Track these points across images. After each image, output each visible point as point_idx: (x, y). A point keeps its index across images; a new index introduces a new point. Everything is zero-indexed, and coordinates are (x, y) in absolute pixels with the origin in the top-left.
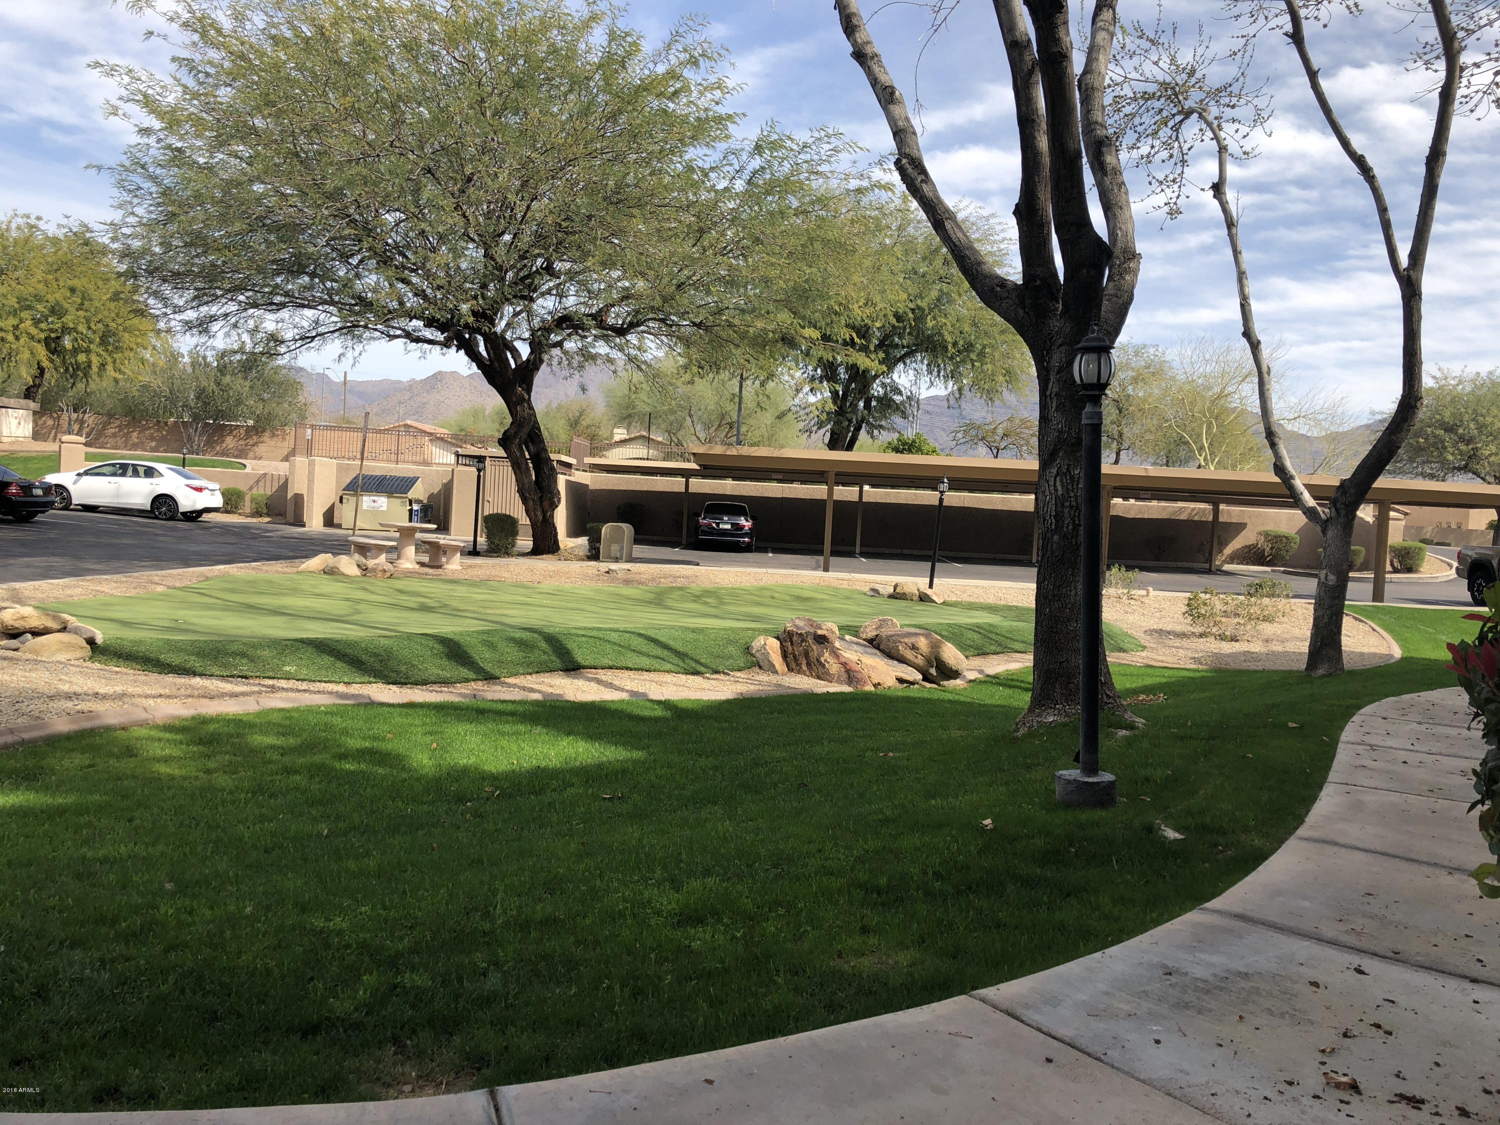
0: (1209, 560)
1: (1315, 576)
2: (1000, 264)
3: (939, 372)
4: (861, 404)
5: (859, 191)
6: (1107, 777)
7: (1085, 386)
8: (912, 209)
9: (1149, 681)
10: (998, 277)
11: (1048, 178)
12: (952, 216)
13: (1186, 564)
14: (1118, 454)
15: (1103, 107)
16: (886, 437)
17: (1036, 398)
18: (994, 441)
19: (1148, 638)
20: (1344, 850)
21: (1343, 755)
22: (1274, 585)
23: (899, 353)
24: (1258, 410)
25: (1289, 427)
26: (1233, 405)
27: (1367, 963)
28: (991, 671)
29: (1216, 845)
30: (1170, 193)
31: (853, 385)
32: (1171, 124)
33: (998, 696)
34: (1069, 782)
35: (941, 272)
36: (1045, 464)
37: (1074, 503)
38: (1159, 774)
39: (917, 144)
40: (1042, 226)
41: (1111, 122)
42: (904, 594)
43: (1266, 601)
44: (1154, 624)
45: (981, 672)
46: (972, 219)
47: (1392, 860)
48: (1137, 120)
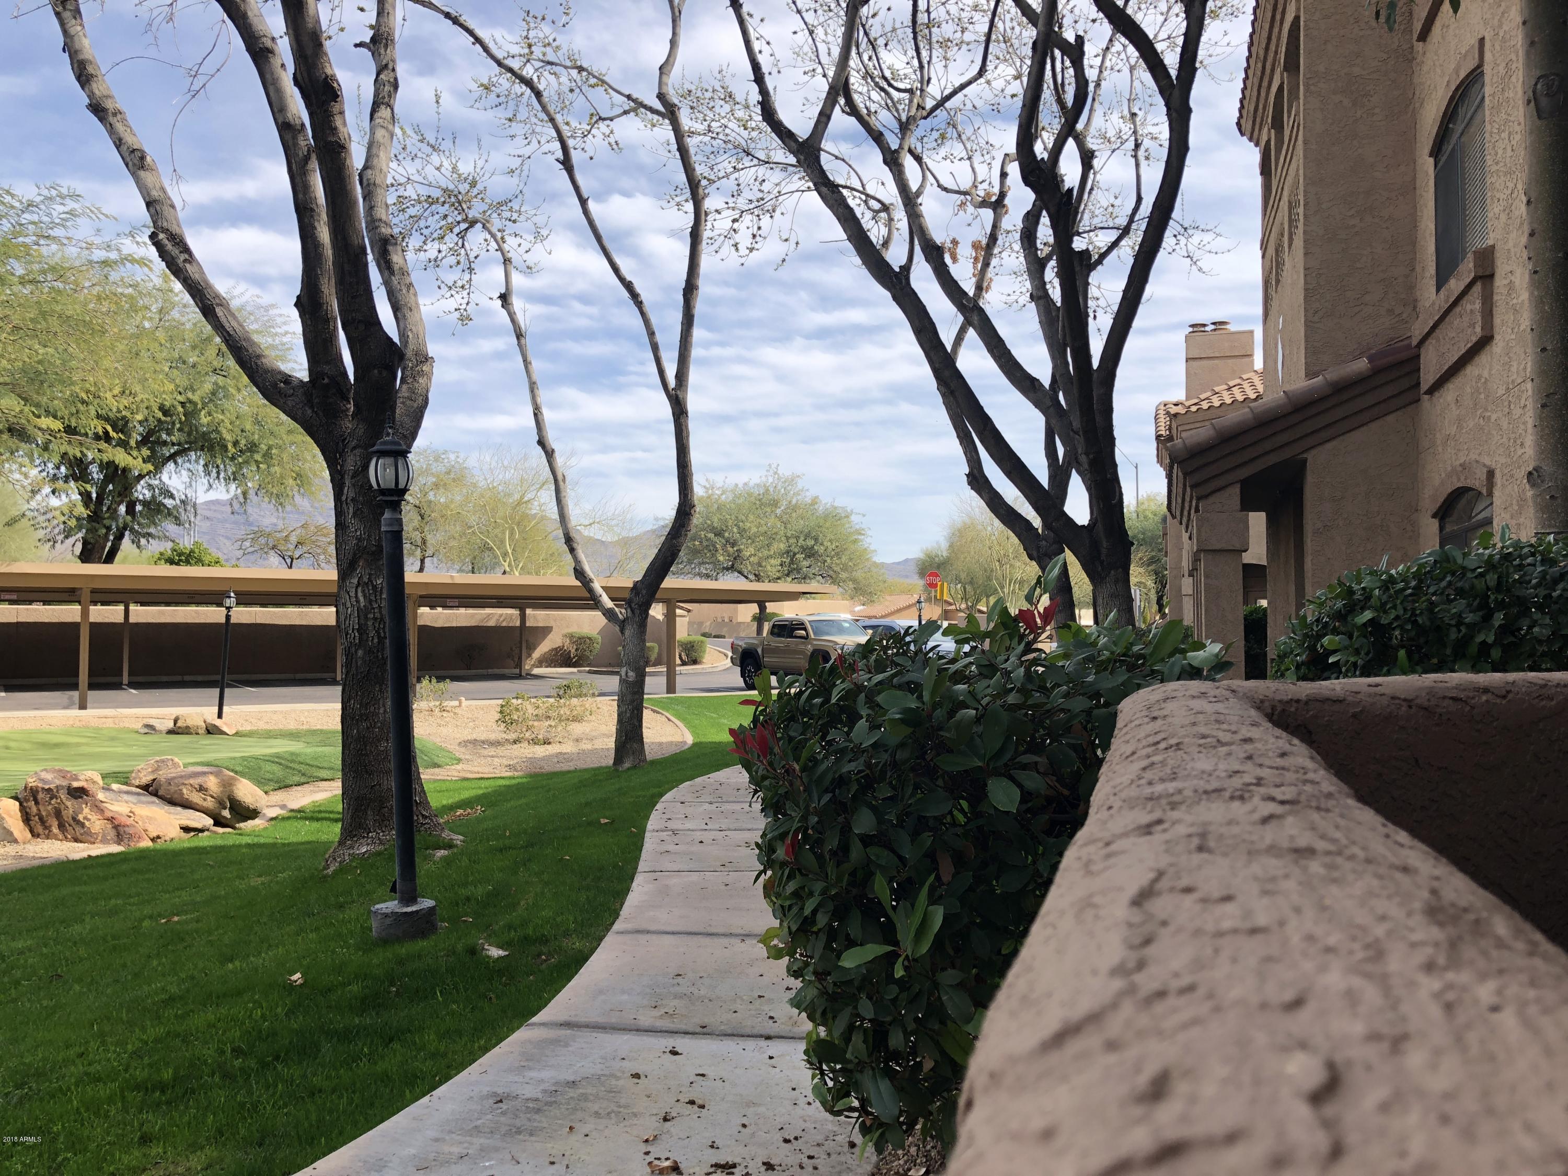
0: (519, 665)
1: (617, 673)
2: (283, 359)
3: (218, 473)
4: (122, 509)
5: (105, 263)
6: (427, 903)
7: (383, 492)
8: (176, 290)
9: (465, 795)
10: (280, 372)
11: (332, 272)
12: (223, 304)
13: (496, 671)
14: (422, 561)
15: (387, 206)
16: (155, 547)
17: (332, 504)
18: (288, 550)
19: (463, 750)
20: (654, 937)
21: (650, 843)
22: (581, 686)
23: (167, 452)
24: (556, 516)
25: (586, 533)
26: (534, 512)
27: (680, 1043)
28: (295, 805)
29: (539, 955)
30: (459, 299)
31: (111, 487)
32: (456, 230)
33: (305, 832)
34: (386, 915)
35: (215, 363)
36: (344, 574)
37: (378, 615)
38: (480, 891)
39: (177, 219)
40: (327, 320)
41: (396, 223)
42: (187, 727)
43: (574, 701)
44: (468, 735)
45: (283, 807)
46: (248, 309)
47: (695, 938)
48: (422, 223)
